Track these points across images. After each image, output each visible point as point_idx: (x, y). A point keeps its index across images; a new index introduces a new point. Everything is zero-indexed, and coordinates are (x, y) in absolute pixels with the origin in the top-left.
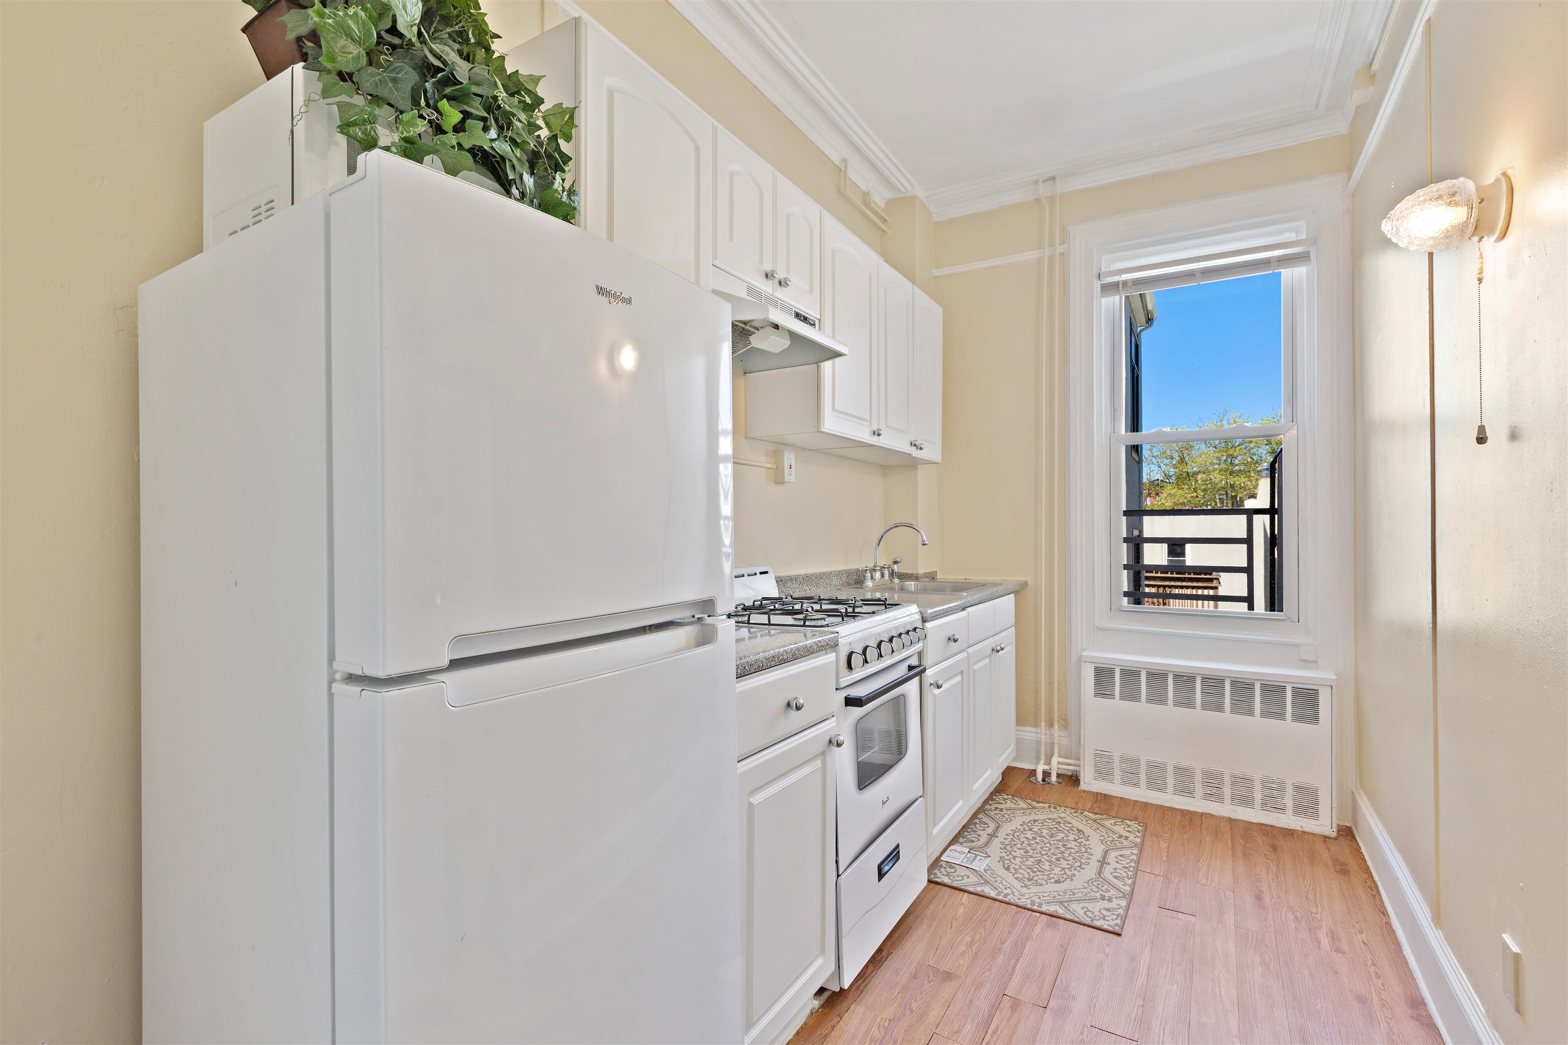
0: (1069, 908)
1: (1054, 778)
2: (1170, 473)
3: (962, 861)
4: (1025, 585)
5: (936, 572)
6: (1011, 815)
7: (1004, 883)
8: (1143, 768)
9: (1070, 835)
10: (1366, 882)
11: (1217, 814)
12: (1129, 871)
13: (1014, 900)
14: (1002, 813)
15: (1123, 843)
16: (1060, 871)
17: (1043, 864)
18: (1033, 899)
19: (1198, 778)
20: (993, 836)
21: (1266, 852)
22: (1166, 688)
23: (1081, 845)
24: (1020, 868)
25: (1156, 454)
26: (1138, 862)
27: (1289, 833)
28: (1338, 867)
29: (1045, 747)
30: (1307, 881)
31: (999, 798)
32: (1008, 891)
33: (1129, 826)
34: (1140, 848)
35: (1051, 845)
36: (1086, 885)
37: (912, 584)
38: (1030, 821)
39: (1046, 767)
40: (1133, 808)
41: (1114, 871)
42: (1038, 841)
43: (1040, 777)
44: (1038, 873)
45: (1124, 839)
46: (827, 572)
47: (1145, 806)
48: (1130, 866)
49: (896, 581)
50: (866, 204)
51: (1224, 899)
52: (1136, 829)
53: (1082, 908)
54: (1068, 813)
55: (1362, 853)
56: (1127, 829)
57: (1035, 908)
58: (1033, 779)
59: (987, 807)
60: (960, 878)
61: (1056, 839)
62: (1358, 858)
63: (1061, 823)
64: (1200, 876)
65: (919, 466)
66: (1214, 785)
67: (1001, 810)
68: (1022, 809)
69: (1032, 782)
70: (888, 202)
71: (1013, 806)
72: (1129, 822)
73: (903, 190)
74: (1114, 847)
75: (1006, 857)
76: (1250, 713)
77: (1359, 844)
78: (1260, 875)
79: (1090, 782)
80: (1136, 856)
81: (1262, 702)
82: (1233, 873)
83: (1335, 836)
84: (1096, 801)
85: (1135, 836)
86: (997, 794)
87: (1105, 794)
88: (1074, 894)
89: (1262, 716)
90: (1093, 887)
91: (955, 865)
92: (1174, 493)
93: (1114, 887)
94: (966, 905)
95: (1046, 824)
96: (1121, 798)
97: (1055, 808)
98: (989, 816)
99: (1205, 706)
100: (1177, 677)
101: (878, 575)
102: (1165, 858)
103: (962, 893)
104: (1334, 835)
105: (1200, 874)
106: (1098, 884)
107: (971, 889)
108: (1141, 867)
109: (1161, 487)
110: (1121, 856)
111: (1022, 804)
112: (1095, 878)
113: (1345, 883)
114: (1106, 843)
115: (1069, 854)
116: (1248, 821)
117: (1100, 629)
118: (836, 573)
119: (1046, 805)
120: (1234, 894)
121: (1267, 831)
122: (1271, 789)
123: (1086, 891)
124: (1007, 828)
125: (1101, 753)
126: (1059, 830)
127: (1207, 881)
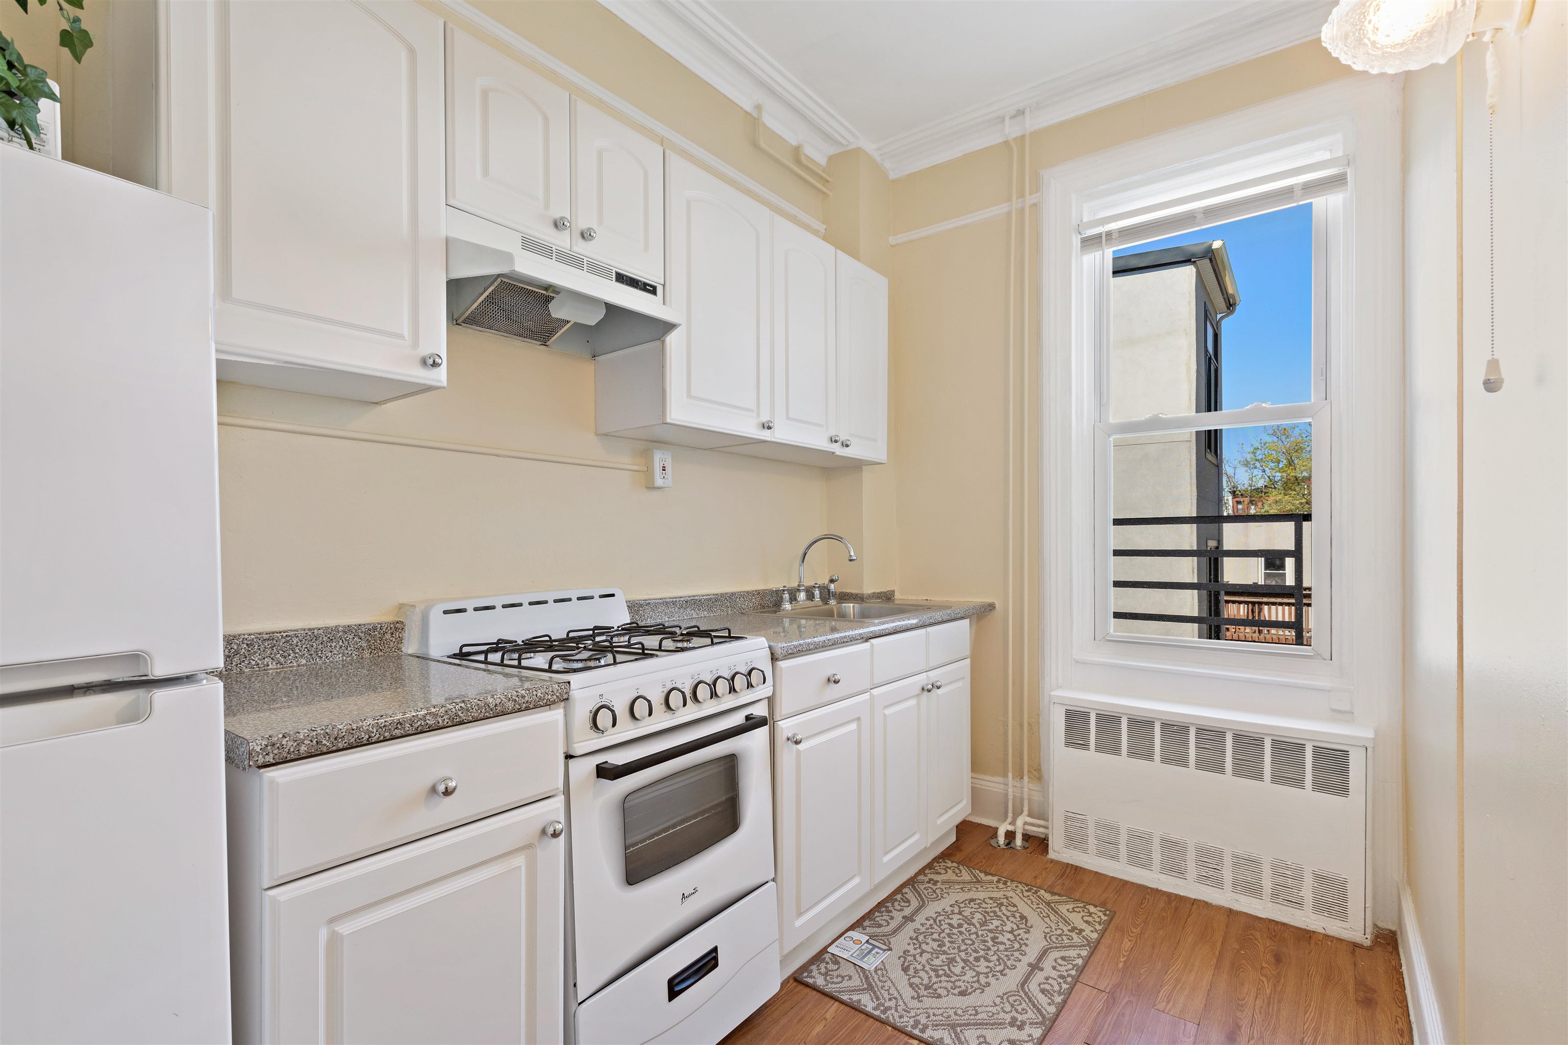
0: (961, 1036)
1: (1019, 841)
2: (1276, 478)
3: (851, 955)
4: (991, 607)
5: (893, 591)
6: (945, 891)
7: (893, 991)
8: (1123, 838)
9: (1008, 923)
10: (1397, 1022)
11: (1214, 903)
12: (1065, 982)
13: (893, 1017)
14: (934, 888)
15: (1073, 939)
16: (973, 977)
17: (955, 964)
18: (918, 1018)
19: (1191, 855)
20: (908, 919)
21: (1264, 965)
22: (1152, 739)
23: (1015, 940)
24: (923, 970)
25: (1259, 457)
26: (1081, 970)
27: (1305, 936)
28: (1361, 994)
29: (1013, 803)
30: (1310, 1013)
31: (940, 866)
32: (892, 1004)
33: (1090, 914)
34: (1093, 948)
35: (978, 936)
36: (998, 1001)
37: (850, 606)
38: (966, 900)
39: (1011, 828)
40: (1104, 891)
41: (1045, 981)
42: (963, 930)
43: (1001, 839)
44: (944, 978)
45: (1077, 933)
46: (727, 594)
47: (1123, 886)
48: (1069, 975)
49: (833, 602)
50: (798, 161)
51: (1181, 1035)
52: (1098, 920)
53: (978, 1037)
54: (1018, 891)
55: (1402, 974)
56: (1086, 918)
57: (916, 1032)
58: (993, 842)
59: (921, 877)
60: (840, 979)
61: (987, 928)
62: (1395, 980)
63: (1003, 905)
64: (1160, 996)
65: (864, 467)
66: (1211, 866)
67: (935, 883)
68: (962, 883)
69: (992, 846)
70: (831, 159)
71: (954, 878)
72: (1092, 909)
73: (844, 142)
74: (1058, 945)
75: (912, 952)
76: (1259, 776)
77: (1400, 960)
78: (1244, 999)
79: (1059, 851)
80: (1083, 960)
81: (1273, 762)
82: (1208, 994)
83: (1369, 945)
84: (1062, 875)
85: (1092, 929)
86: (940, 860)
87: (1077, 867)
88: (977, 1013)
89: (1273, 782)
90: (1007, 1004)
91: (840, 960)
92: (1280, 500)
93: (1034, 1006)
94: (828, 1021)
95: (984, 905)
96: (1096, 872)
97: (1005, 883)
98: (917, 891)
99: (1201, 765)
100: (1165, 726)
101: (802, 596)
102: (1121, 965)
103: (833, 1001)
104: (1368, 943)
105: (1161, 994)
106: (1015, 1001)
107: (845, 997)
108: (1084, 978)
109: (1265, 493)
110: (1063, 958)
111: (966, 876)
112: (1015, 992)
113: (1365, 1021)
114: (1050, 938)
115: (995, 952)
116: (1254, 914)
117: (1078, 662)
118: (742, 593)
119: (995, 879)
120: (1198, 1027)
121: (1275, 931)
122: (1284, 876)
123: (994, 1010)
124: (931, 909)
125: (1073, 815)
126: (997, 916)
127: (1166, 1005)
